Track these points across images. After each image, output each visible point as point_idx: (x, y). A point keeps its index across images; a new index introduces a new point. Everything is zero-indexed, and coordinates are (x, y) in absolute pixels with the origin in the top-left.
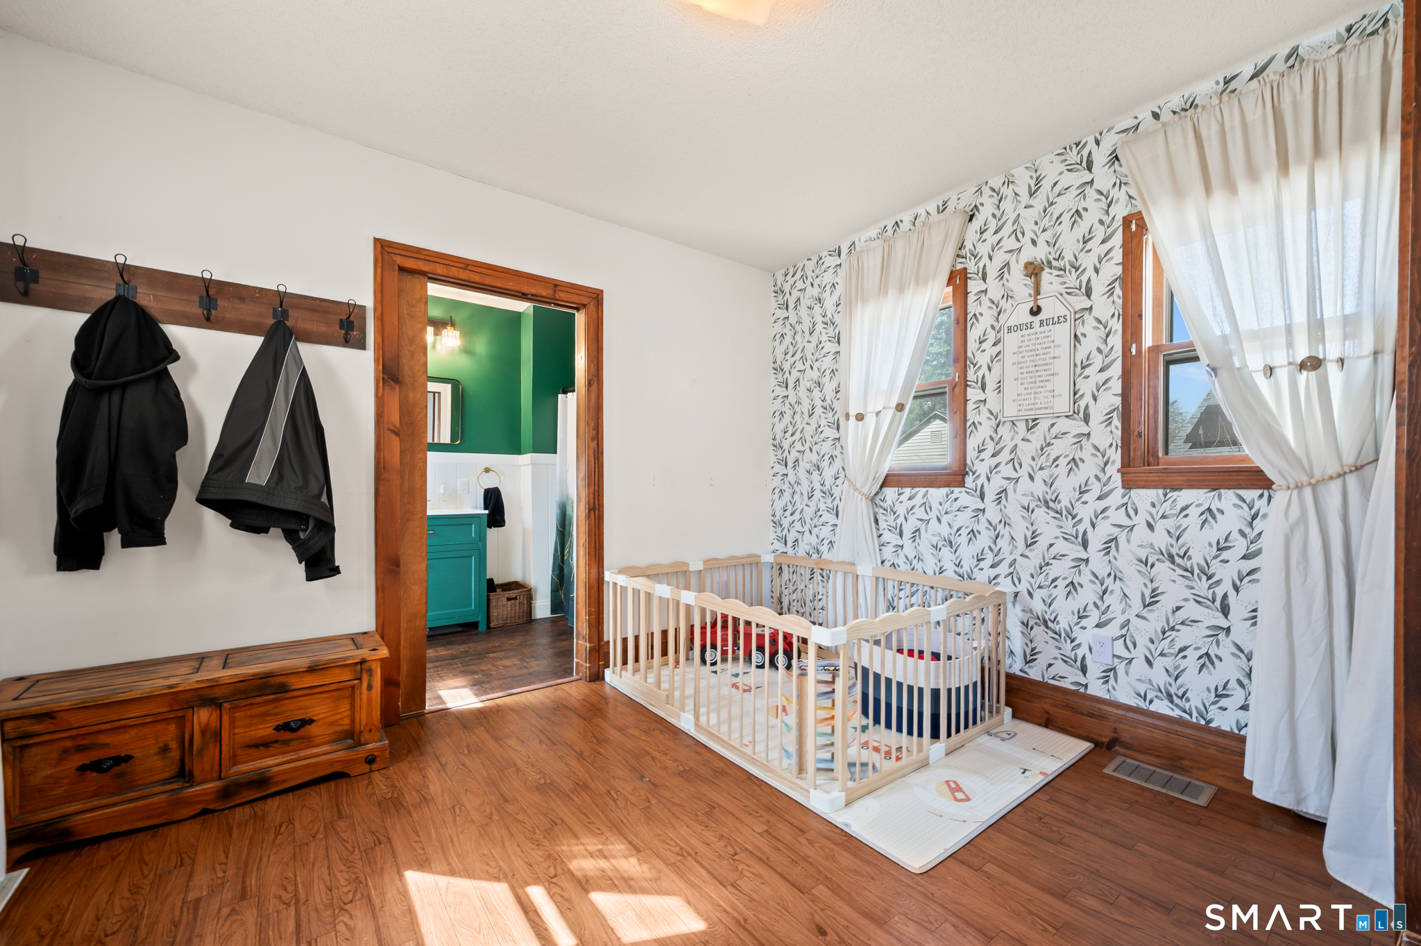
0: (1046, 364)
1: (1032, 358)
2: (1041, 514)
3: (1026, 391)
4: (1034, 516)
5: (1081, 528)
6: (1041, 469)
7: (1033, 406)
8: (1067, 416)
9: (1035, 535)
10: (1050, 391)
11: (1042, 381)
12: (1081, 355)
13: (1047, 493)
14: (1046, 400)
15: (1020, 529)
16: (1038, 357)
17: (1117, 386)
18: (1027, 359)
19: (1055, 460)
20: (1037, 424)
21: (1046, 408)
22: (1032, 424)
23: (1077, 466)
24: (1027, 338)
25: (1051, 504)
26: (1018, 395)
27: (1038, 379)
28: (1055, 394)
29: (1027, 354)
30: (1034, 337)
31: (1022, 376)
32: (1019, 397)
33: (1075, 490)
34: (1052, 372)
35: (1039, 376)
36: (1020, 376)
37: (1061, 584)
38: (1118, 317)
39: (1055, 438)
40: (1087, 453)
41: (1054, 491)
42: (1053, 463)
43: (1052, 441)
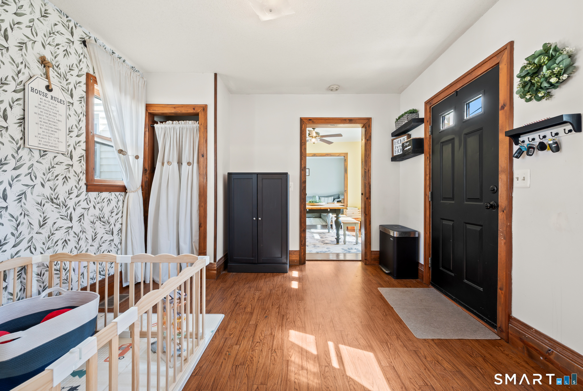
0: (55, 122)
1: (47, 115)
2: (49, 206)
3: (43, 133)
4: (44, 208)
5: (69, 212)
6: (49, 180)
7: (47, 144)
8: (62, 154)
9: (45, 219)
10: (57, 138)
11: (52, 131)
12: (69, 125)
13: (52, 194)
14: (55, 142)
15: (35, 217)
16: (50, 116)
17: (83, 146)
18: (43, 114)
19: (56, 176)
20: (46, 154)
21: (55, 147)
22: (43, 153)
23: (67, 181)
24: (43, 101)
25: (55, 201)
26: (39, 134)
27: (50, 129)
28: (60, 140)
29: (44, 111)
30: (48, 103)
31: (41, 123)
32: (39, 135)
33: (66, 192)
34: (57, 128)
35: (51, 127)
36: (40, 123)
37: (60, 243)
38: (84, 114)
39: (57, 164)
40: (71, 174)
41: (56, 193)
42: (55, 178)
43: (55, 166)
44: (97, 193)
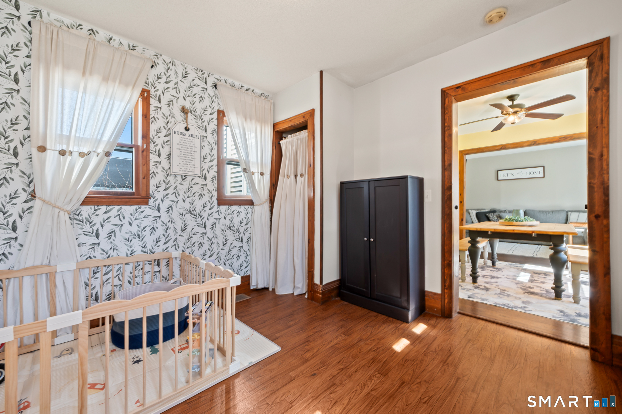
0: (191, 153)
1: (186, 149)
2: (188, 217)
3: (183, 163)
4: (185, 218)
5: (204, 221)
6: (188, 197)
7: (186, 170)
8: (199, 177)
9: (185, 226)
10: (193, 165)
11: (190, 160)
12: (203, 154)
13: (191, 207)
14: (192, 168)
15: (179, 224)
16: (188, 149)
17: (215, 169)
18: (183, 148)
19: (194, 194)
20: (186, 178)
21: (192, 172)
22: (184, 178)
23: (202, 197)
24: (183, 139)
25: (192, 212)
26: (180, 163)
27: (188, 159)
28: (195, 166)
29: (183, 146)
30: (186, 140)
31: (181, 155)
32: (180, 165)
33: (201, 206)
34: (194, 157)
35: (189, 158)
36: (180, 155)
37: (196, 244)
38: (216, 143)
39: (194, 185)
40: (205, 192)
41: (194, 207)
42: (193, 195)
43: (193, 186)
44: (227, 206)
